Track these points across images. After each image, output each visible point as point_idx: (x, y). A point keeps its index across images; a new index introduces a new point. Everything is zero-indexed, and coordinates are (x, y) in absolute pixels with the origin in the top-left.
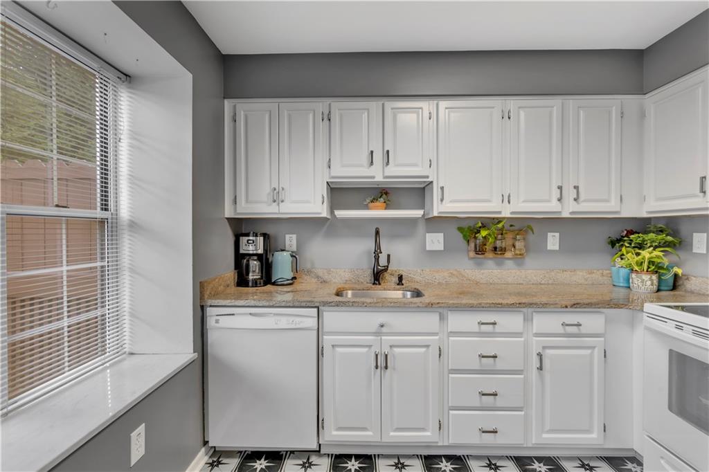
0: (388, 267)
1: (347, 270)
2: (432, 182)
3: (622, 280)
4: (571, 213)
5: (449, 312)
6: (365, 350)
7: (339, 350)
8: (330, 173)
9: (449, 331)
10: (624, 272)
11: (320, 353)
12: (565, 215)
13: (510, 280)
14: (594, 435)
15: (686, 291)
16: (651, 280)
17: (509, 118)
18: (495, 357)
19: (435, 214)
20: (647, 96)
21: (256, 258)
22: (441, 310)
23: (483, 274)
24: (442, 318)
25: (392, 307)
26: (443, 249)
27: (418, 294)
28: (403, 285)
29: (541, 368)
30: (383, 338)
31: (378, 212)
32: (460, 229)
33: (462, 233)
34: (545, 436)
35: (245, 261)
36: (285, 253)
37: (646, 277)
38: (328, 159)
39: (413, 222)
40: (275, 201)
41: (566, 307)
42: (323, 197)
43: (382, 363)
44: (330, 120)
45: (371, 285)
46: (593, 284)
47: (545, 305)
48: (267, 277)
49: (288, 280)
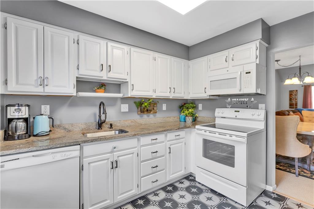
0: (105, 120)
1: (83, 123)
2: (128, 82)
3: (183, 119)
4: (173, 97)
5: (141, 137)
6: (106, 161)
7: (92, 164)
8: (78, 72)
9: (141, 145)
10: (183, 117)
11: (81, 168)
12: (171, 98)
13: (152, 122)
14: (183, 171)
15: (197, 121)
16: (191, 118)
17: (155, 60)
18: (157, 152)
19: (129, 96)
20: (190, 61)
21: (22, 120)
22: (138, 137)
23: (143, 120)
24: (139, 140)
25: (119, 138)
26: (128, 111)
27: (121, 131)
28: (112, 128)
29: (170, 153)
30: (114, 153)
31: (101, 94)
32: (135, 103)
33: (135, 104)
34: (171, 176)
35: (15, 123)
36: (44, 116)
37: (190, 118)
38: (77, 65)
39: (115, 99)
40: (41, 85)
41: (177, 130)
42: (74, 85)
43: (115, 165)
44: (78, 44)
45: (97, 130)
46: (175, 121)
47: (171, 130)
48: (30, 132)
49: (47, 132)
